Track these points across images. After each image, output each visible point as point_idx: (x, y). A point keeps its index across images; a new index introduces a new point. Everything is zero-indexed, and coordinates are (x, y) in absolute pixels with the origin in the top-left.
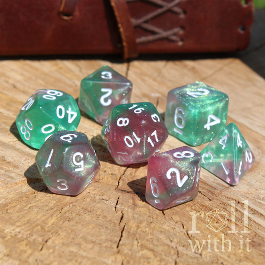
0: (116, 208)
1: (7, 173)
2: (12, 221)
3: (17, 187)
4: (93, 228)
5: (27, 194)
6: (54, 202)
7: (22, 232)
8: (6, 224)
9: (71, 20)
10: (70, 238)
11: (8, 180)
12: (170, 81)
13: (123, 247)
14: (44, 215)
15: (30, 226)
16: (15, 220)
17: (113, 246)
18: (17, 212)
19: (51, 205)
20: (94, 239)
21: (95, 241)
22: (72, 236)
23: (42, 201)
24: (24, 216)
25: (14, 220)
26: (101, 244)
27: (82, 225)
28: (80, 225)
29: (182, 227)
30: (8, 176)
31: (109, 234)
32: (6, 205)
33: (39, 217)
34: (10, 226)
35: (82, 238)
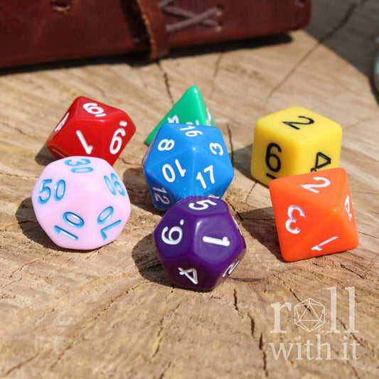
0: (237, 309)
1: (62, 274)
2: (97, 353)
3: (82, 293)
4: (219, 348)
5: (102, 303)
6: (146, 312)
7: (119, 369)
8: (90, 360)
9: (68, 11)
10: (192, 369)
11: (67, 284)
12: (232, 96)
13: (274, 373)
14: (140, 337)
15: (126, 357)
16: (102, 351)
17: (260, 374)
18: (99, 336)
19: (144, 317)
20: (227, 366)
21: (231, 370)
22: (194, 367)
23: (128, 312)
24: (111, 342)
25: (99, 351)
26: (240, 373)
27: (201, 345)
28: (198, 346)
29: (343, 328)
30: (65, 278)
31: (246, 354)
32: (78, 327)
33: (134, 341)
34: (98, 363)
35: (209, 367)
